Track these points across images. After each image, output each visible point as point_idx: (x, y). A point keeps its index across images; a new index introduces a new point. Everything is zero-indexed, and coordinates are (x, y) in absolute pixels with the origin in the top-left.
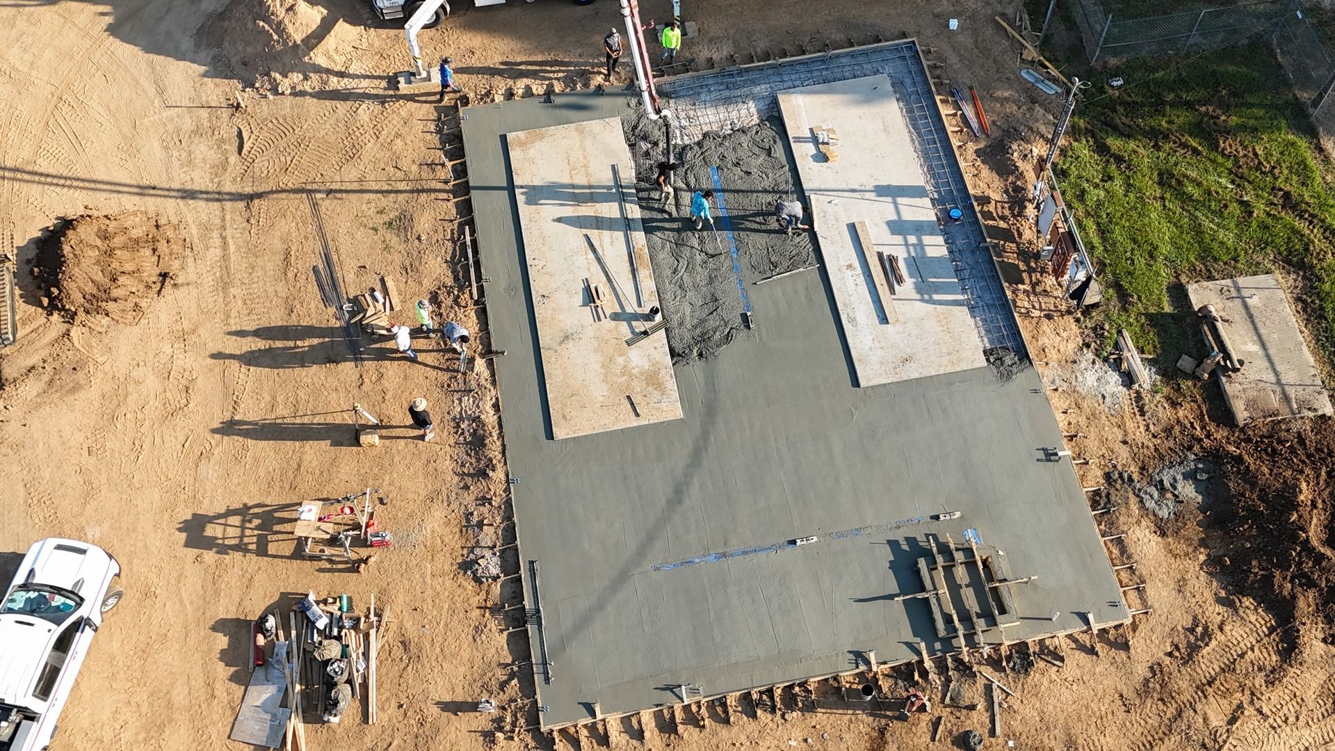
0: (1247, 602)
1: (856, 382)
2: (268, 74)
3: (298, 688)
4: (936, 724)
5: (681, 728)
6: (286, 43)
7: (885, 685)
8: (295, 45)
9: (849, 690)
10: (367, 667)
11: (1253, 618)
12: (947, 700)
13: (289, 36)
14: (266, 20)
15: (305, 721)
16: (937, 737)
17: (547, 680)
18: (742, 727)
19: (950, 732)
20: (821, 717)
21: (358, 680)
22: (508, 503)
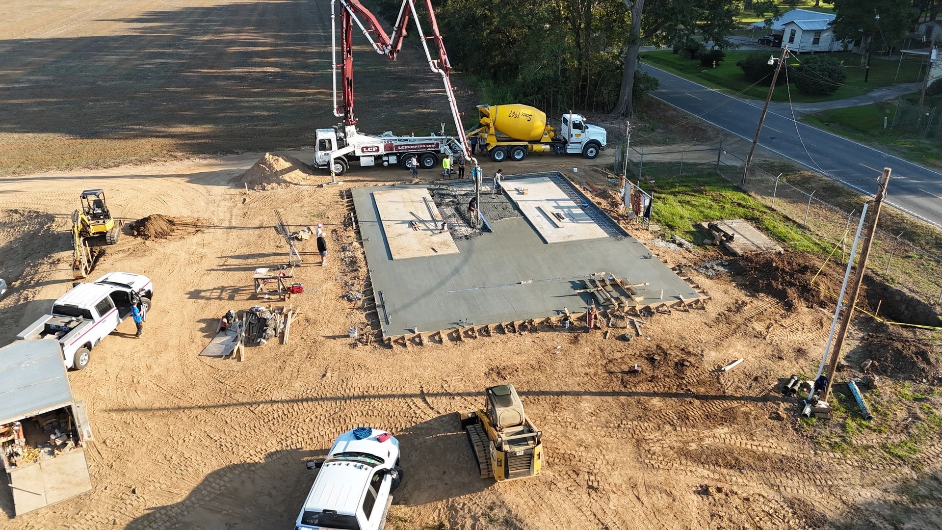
0: (762, 295)
1: (545, 242)
2: (261, 184)
3: (243, 334)
4: (605, 334)
5: (463, 339)
6: (272, 171)
7: (575, 323)
8: (277, 171)
9: (556, 326)
10: (285, 327)
11: (767, 300)
12: (610, 325)
13: (274, 168)
14: (264, 164)
15: (246, 346)
16: (607, 337)
17: (387, 323)
18: (496, 337)
19: (614, 336)
20: (541, 334)
21: (279, 330)
22: (368, 278)
